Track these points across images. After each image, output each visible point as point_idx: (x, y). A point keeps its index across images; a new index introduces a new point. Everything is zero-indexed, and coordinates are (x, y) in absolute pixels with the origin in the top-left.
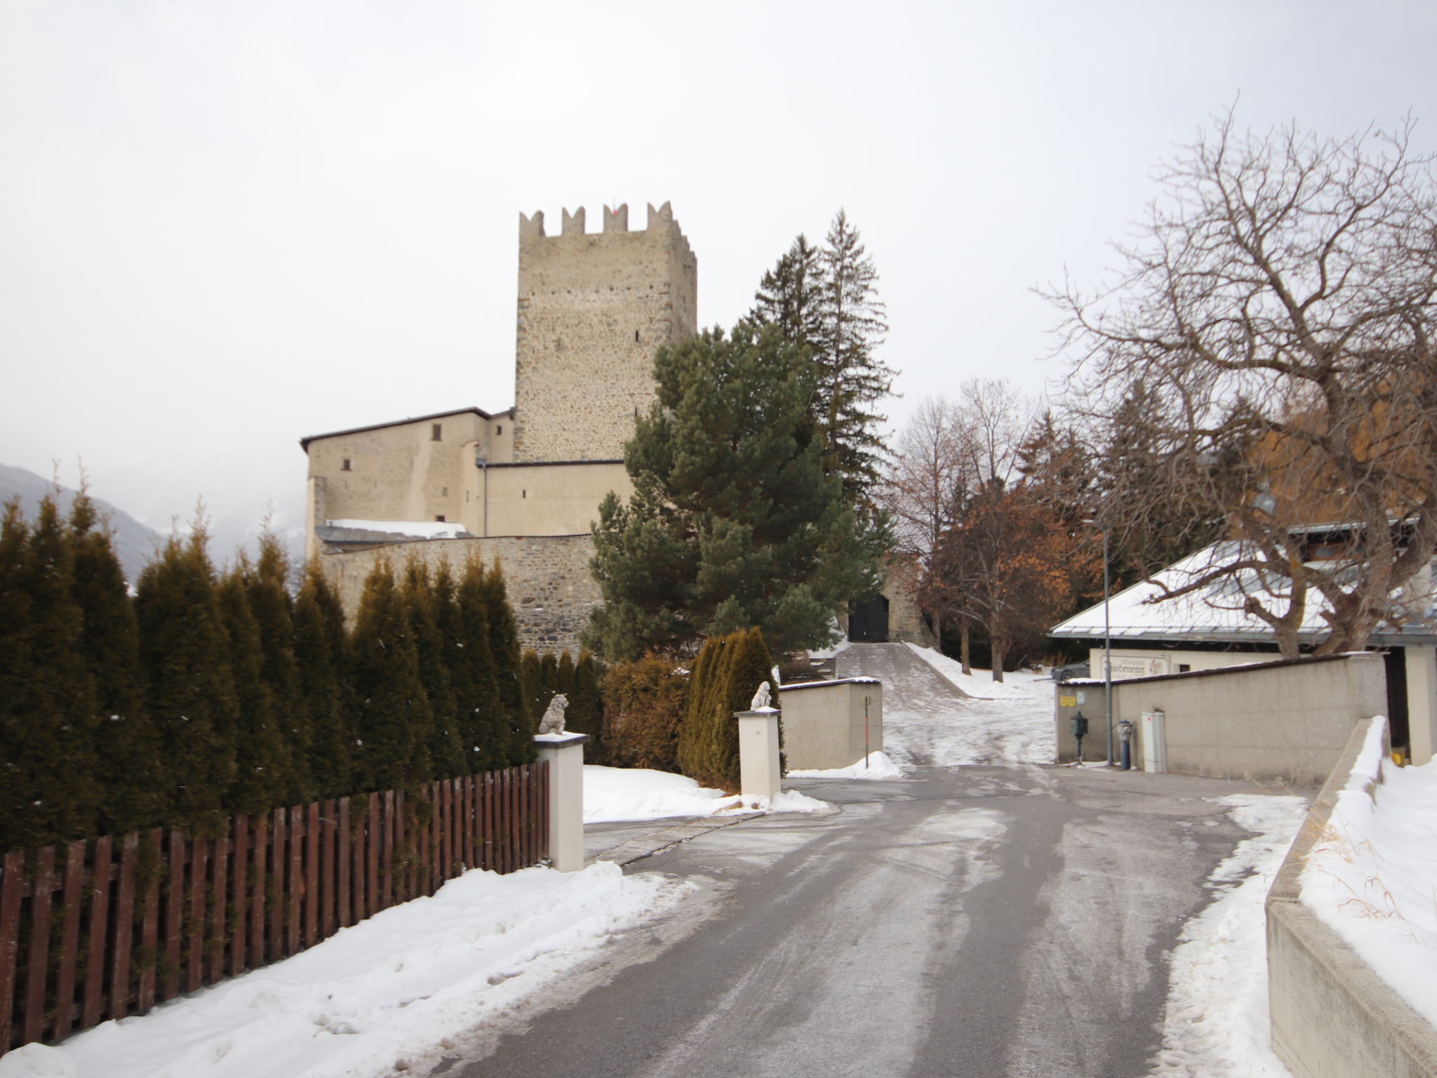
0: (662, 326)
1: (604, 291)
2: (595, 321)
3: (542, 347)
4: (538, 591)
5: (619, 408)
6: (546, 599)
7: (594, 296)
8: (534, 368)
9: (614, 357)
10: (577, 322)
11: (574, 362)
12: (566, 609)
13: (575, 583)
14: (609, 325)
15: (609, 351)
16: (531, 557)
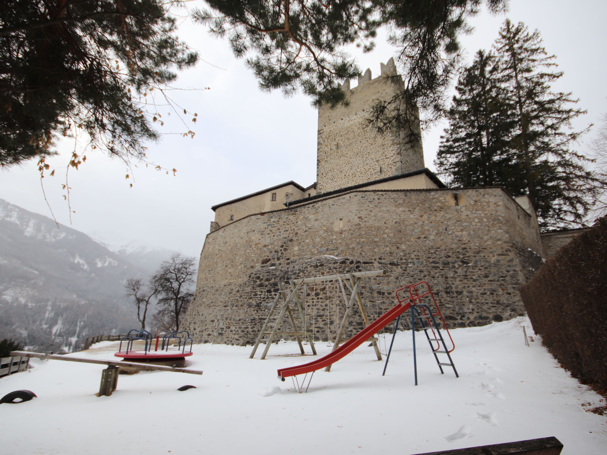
1: (360, 113)
2: (356, 128)
3: (329, 150)
5: (371, 170)
6: (278, 259)
7: (355, 117)
8: (326, 161)
9: (367, 144)
10: (346, 133)
11: (345, 152)
12: (290, 265)
13: (300, 243)
16: (270, 227)
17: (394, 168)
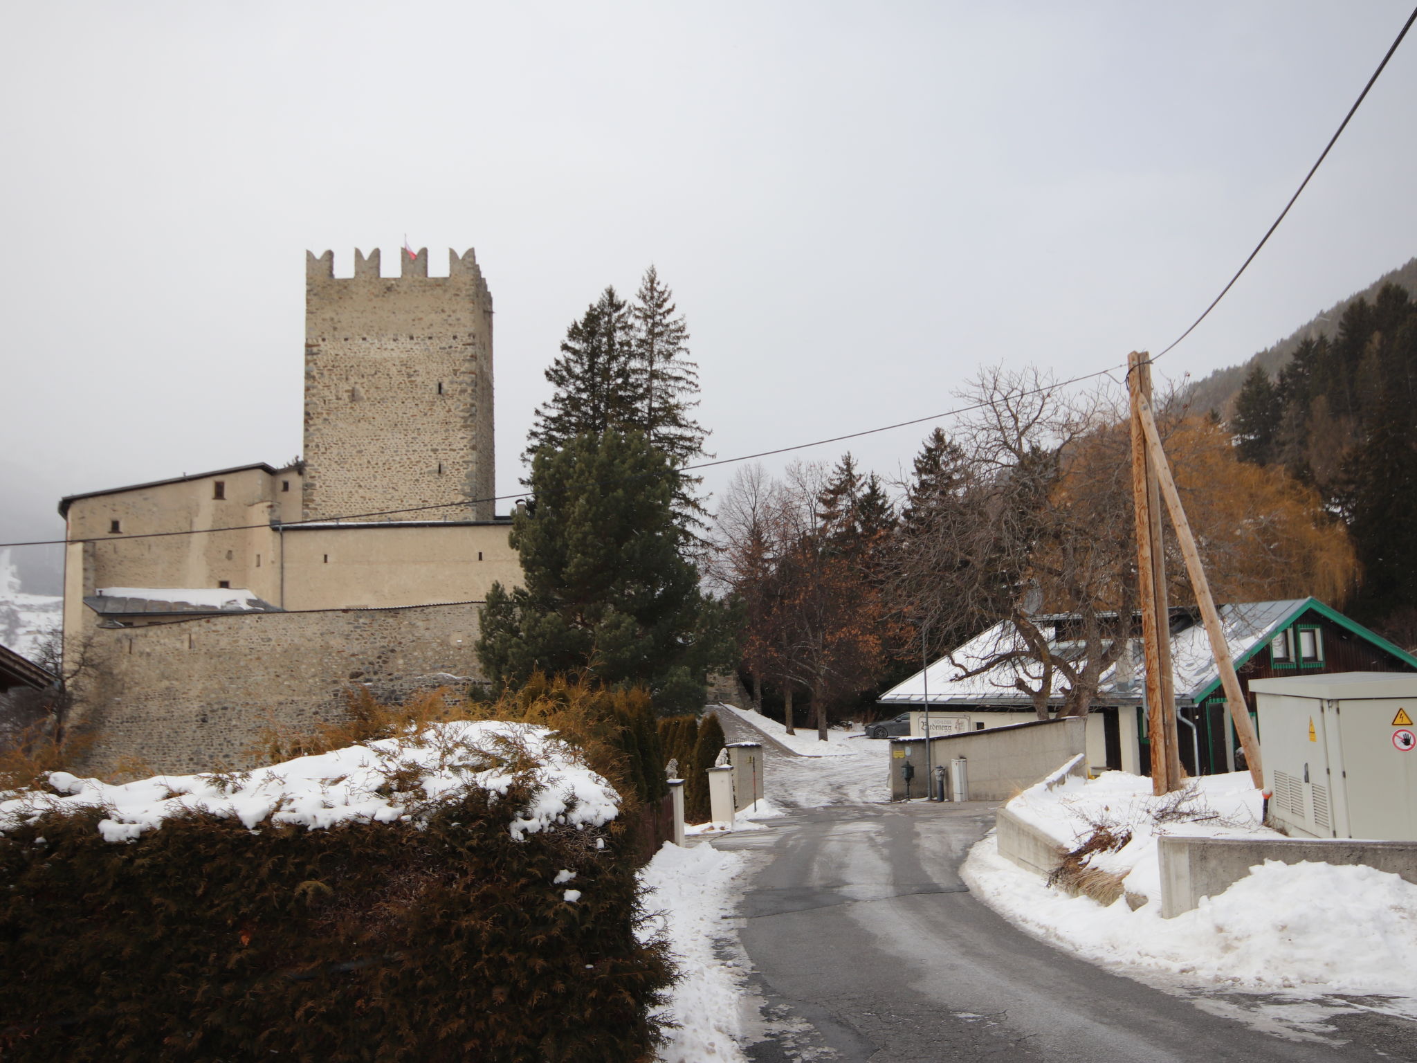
0: (468, 378)
1: (403, 340)
2: (394, 370)
3: (334, 397)
4: (367, 665)
5: (422, 465)
6: (375, 673)
7: (392, 345)
8: (325, 419)
9: (415, 410)
10: (373, 372)
11: (370, 414)
12: (395, 682)
13: (406, 656)
14: (409, 376)
15: (410, 403)
16: (358, 631)
17: (464, 472)
